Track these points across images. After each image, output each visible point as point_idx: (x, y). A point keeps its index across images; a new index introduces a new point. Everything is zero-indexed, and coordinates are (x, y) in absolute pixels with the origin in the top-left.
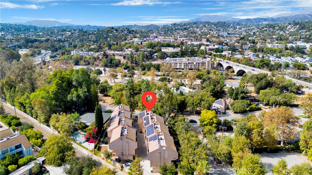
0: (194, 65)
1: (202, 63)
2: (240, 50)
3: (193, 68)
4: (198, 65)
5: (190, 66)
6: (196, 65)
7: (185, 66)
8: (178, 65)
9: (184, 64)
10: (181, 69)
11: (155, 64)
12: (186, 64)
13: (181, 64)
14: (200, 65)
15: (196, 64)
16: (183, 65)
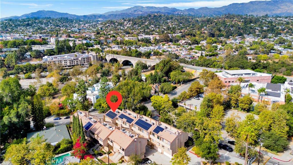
0: (80, 61)
1: (87, 58)
2: (106, 43)
3: (79, 64)
4: (84, 61)
5: (76, 62)
6: (82, 61)
7: (70, 63)
8: (63, 62)
9: (70, 60)
10: (67, 66)
11: (36, 65)
12: (72, 61)
13: (66, 62)
14: (86, 60)
15: (82, 59)
16: (69, 62)
